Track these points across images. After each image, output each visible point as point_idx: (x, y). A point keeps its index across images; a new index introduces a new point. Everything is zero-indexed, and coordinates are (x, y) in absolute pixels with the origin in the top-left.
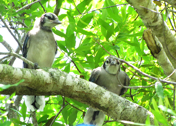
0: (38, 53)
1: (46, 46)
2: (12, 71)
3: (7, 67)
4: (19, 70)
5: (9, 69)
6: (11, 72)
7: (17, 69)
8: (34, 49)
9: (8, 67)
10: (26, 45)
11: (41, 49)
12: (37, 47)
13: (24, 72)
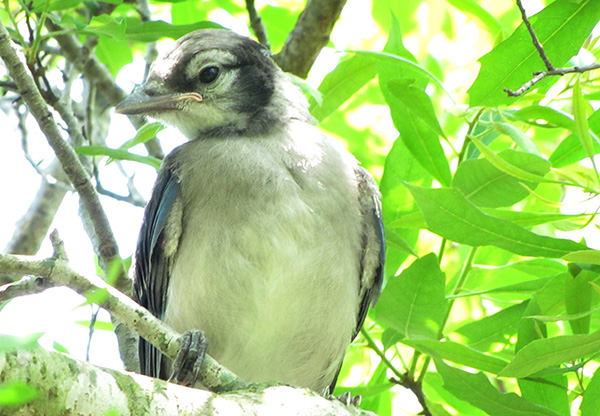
0: (243, 284)
1: (296, 236)
2: (61, 387)
3: (29, 356)
4: (105, 382)
5: (44, 371)
6: (53, 394)
7: (93, 376)
8: (217, 256)
9: (38, 356)
10: (162, 237)
11: (259, 260)
12: (236, 244)
13: (143, 402)
